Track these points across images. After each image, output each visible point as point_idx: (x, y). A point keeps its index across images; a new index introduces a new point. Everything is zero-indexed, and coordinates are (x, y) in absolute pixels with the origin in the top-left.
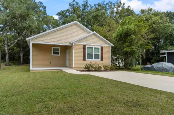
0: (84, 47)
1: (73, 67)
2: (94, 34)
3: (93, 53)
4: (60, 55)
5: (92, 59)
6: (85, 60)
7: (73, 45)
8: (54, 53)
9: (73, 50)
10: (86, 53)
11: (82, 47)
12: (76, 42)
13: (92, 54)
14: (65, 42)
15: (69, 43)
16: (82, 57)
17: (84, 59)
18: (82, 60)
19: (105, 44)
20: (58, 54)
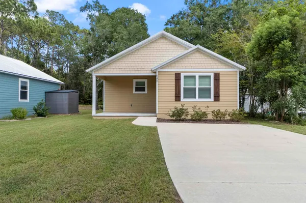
0: (178, 76)
1: (157, 113)
2: (198, 50)
3: (197, 87)
4: (146, 92)
5: (195, 97)
6: (179, 100)
7: (157, 74)
8: (137, 89)
9: (157, 83)
10: (182, 86)
11: (174, 76)
12: (162, 67)
13: (195, 89)
16: (174, 95)
17: (178, 98)
18: (174, 100)
19: (225, 67)
20: (144, 90)
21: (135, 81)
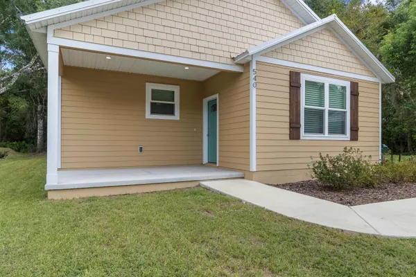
0: (294, 77)
3: (327, 108)
6: (298, 138)
7: (254, 66)
8: (156, 109)
9: (254, 92)
10: (303, 106)
11: (287, 78)
12: (265, 53)
13: (322, 112)
14: (215, 52)
15: (229, 61)
16: (287, 125)
17: (294, 133)
18: (287, 137)
19: (364, 73)
21: (150, 87)
